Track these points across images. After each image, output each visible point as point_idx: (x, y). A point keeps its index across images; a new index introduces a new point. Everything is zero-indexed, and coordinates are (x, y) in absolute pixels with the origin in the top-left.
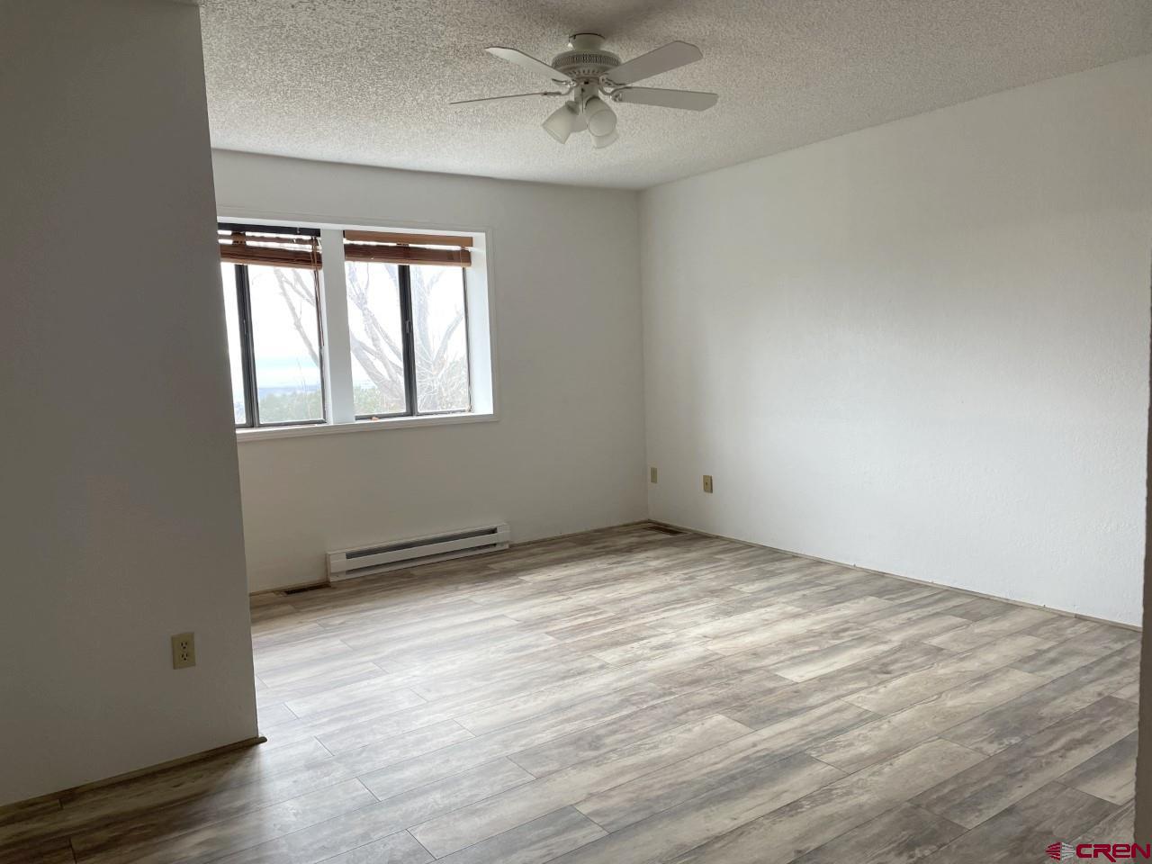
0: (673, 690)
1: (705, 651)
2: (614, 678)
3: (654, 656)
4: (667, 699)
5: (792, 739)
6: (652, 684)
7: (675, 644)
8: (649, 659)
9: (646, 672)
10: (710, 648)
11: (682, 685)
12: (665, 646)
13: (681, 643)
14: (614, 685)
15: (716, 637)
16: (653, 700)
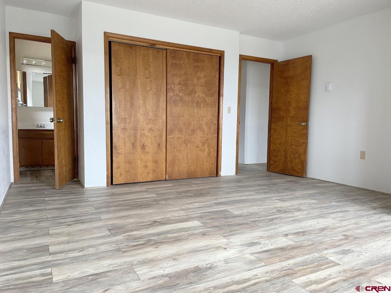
0: (251, 222)
1: (229, 239)
2: (278, 229)
3: (259, 239)
4: (254, 220)
5: (215, 207)
6: (260, 225)
7: (245, 245)
8: (261, 237)
9: (263, 231)
10: (226, 240)
11: (247, 224)
12: (252, 244)
13: (242, 245)
14: (277, 226)
15: (218, 248)
16: (260, 220)
